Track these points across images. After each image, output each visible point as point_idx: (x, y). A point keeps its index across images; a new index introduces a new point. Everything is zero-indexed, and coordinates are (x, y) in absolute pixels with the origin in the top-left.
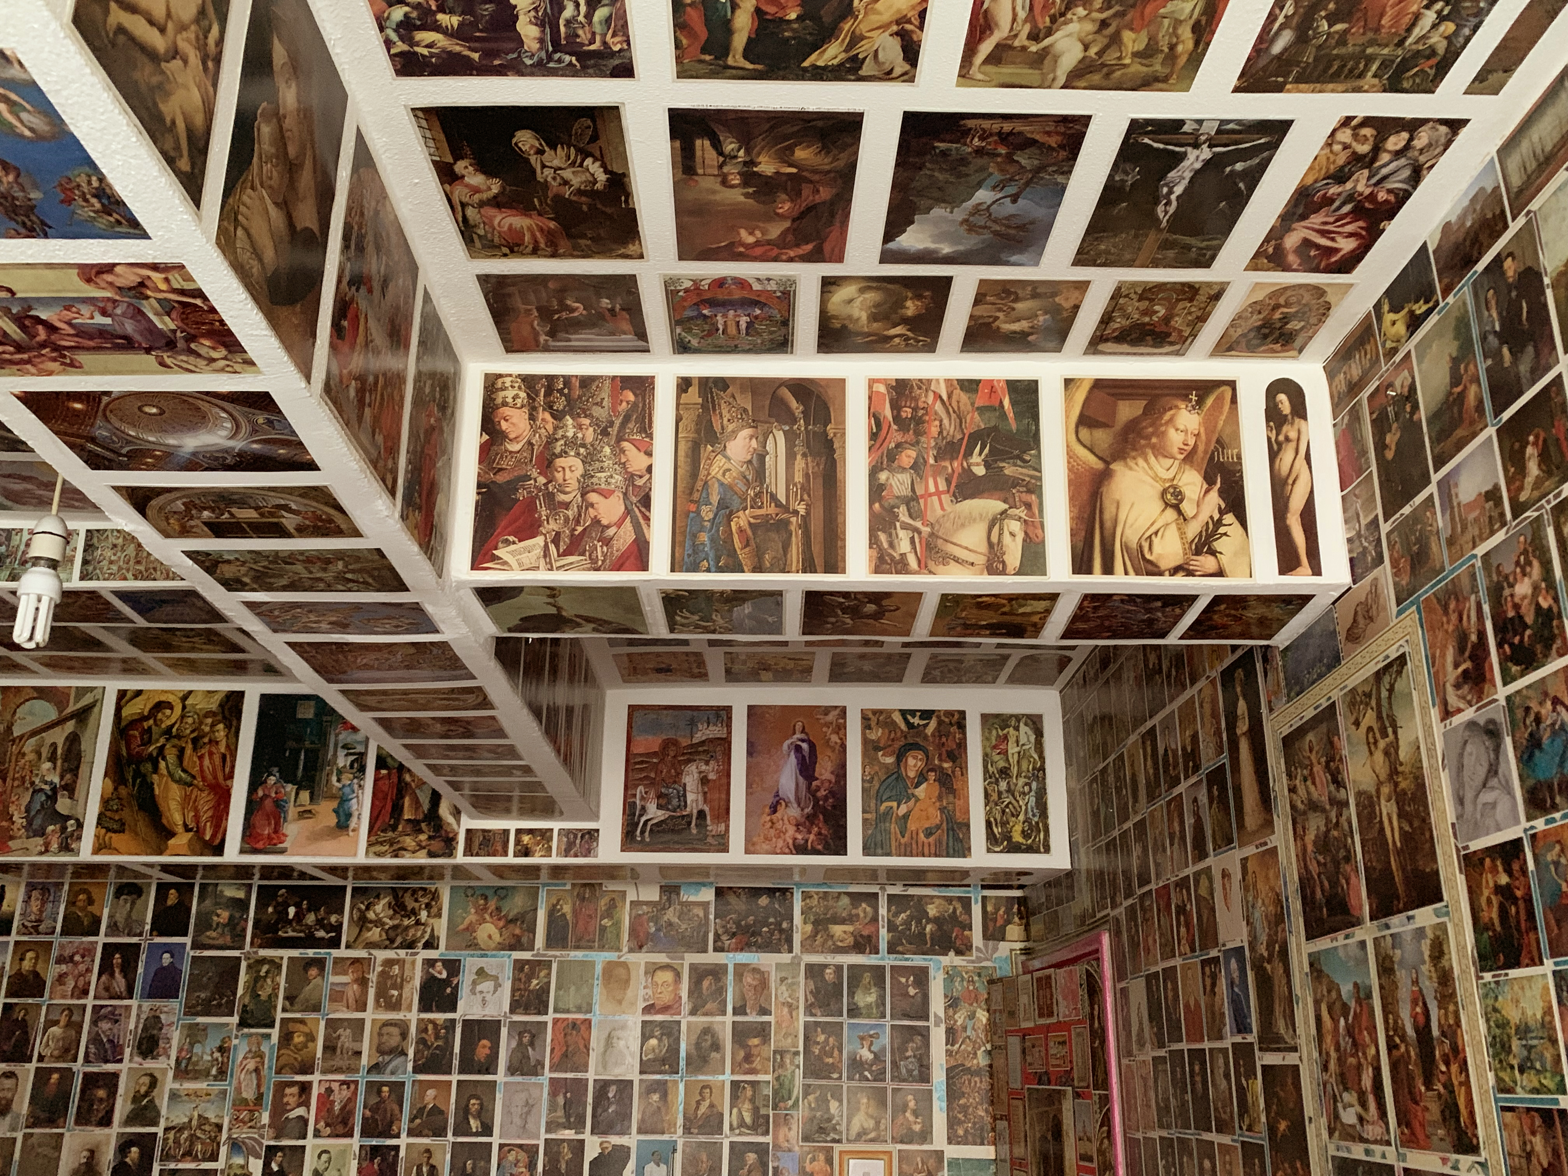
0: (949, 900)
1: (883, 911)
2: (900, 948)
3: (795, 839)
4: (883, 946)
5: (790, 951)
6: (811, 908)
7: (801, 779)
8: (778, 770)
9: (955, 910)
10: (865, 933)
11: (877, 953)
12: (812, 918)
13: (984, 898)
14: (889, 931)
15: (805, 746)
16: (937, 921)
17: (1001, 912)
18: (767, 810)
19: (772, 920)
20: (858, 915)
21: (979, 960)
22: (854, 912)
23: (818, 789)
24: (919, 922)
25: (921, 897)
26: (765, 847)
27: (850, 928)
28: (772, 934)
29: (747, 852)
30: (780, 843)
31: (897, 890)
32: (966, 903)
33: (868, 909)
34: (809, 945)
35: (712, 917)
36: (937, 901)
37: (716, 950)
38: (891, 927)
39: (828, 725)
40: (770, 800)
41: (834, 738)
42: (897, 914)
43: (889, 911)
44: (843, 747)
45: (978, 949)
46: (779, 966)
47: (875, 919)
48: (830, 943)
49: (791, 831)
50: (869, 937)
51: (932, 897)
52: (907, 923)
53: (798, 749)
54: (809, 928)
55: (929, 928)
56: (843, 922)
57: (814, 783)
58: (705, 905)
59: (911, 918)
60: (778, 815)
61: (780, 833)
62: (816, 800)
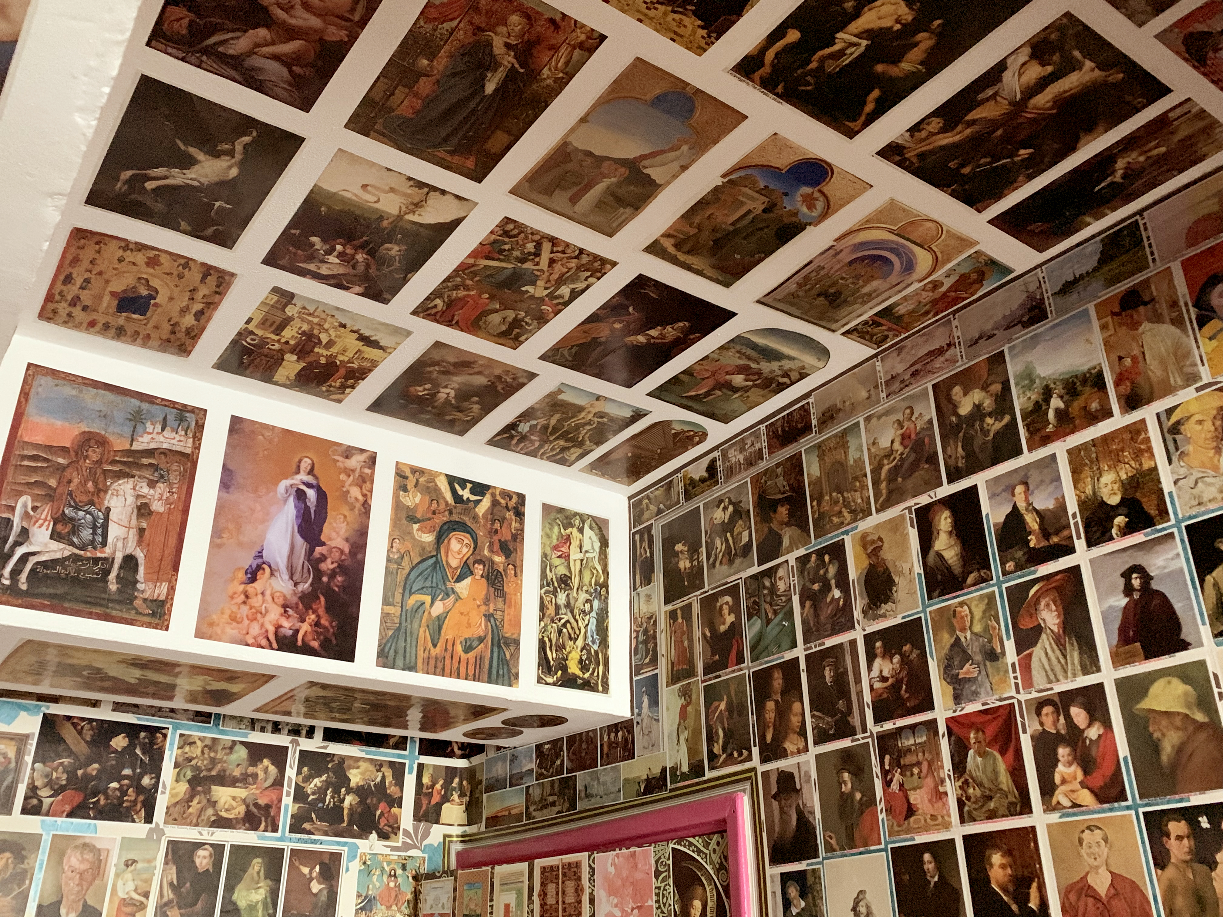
3: (278, 627)
7: (299, 540)
8: (266, 519)
15: (311, 494)
18: (241, 575)
21: (406, 847)
23: (323, 558)
26: (232, 631)
29: (199, 634)
30: (255, 629)
39: (349, 472)
40: (248, 561)
41: (355, 493)
44: (366, 508)
45: (406, 833)
49: (274, 614)
53: (300, 495)
57: (318, 549)
60: (258, 585)
61: (256, 615)
62: (318, 574)
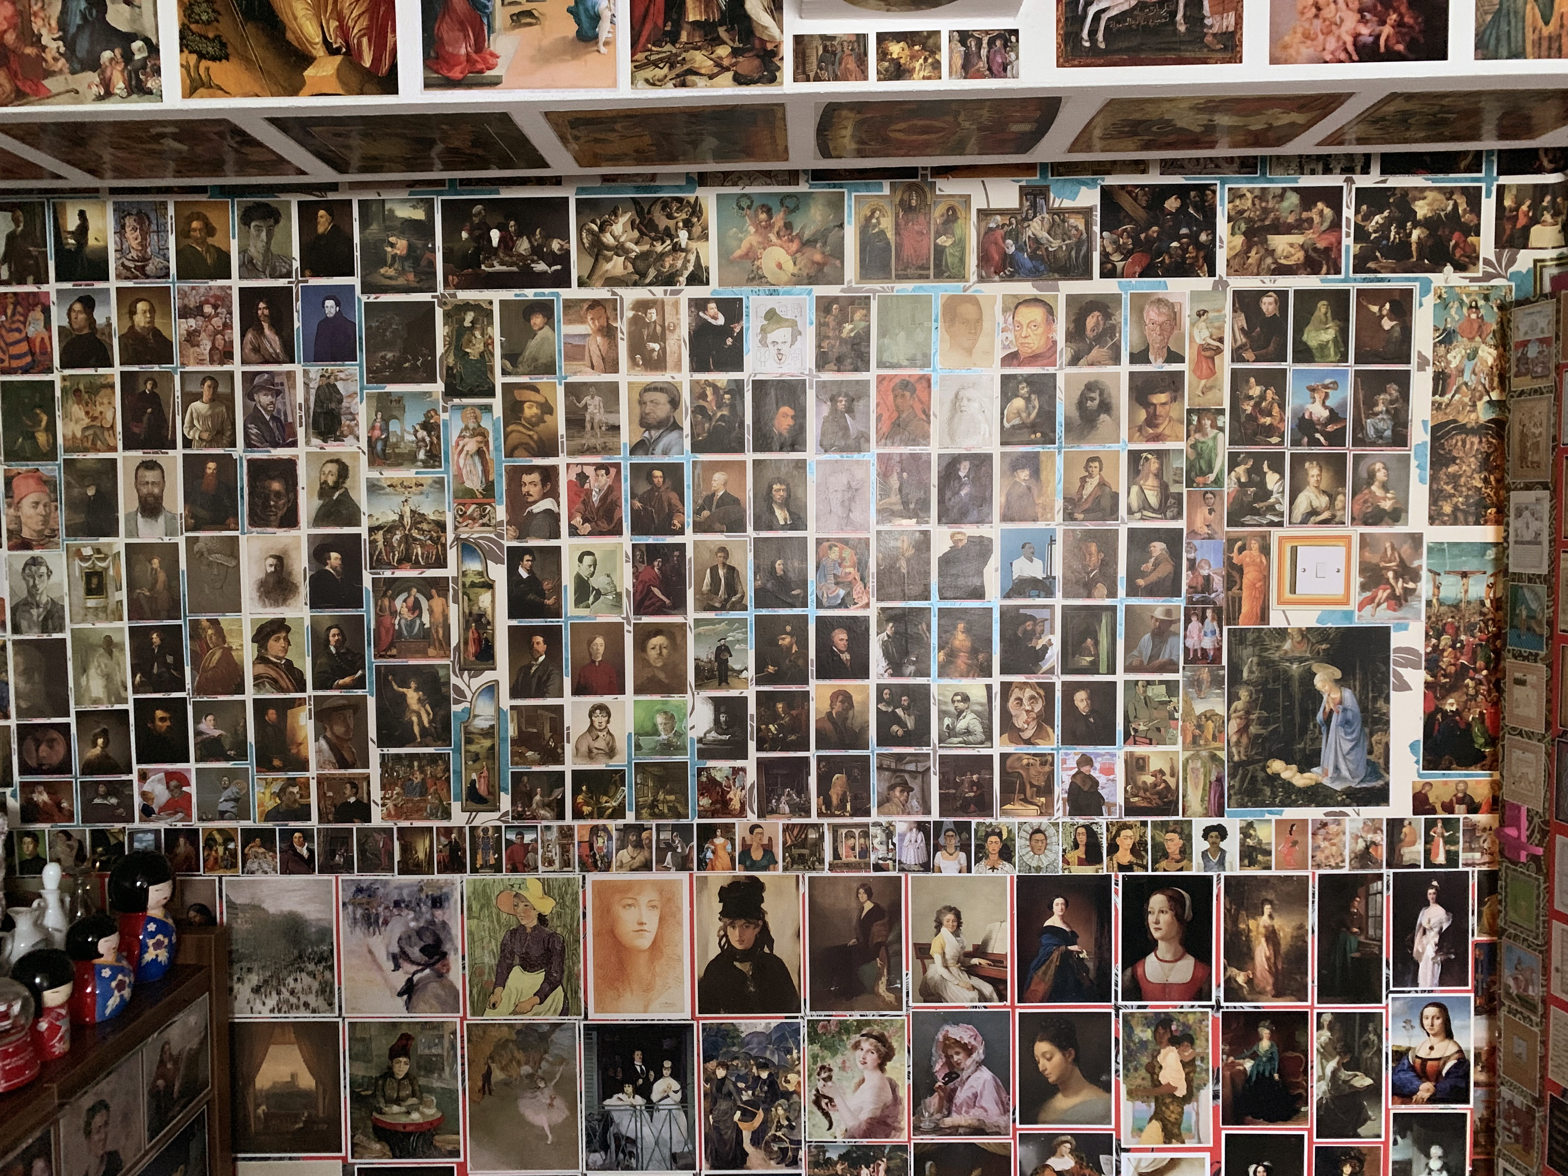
0: (1449, 193)
1: (1348, 212)
2: (1371, 265)
4: (1347, 262)
5: (1212, 273)
6: (1241, 212)
9: (1456, 206)
10: (1321, 245)
11: (1338, 272)
12: (1243, 227)
13: (1501, 189)
14: (1356, 241)
16: (1428, 223)
17: (1524, 208)
19: (1184, 231)
20: (1310, 221)
21: (1488, 277)
22: (1305, 215)
24: (1401, 226)
25: (1405, 191)
27: (1298, 239)
28: (1186, 251)
31: (1371, 180)
32: (1473, 197)
33: (1328, 211)
34: (1238, 266)
35: (1097, 229)
36: (1430, 195)
37: (1103, 275)
38: (1360, 234)
42: (1368, 217)
43: (1357, 212)
45: (1487, 261)
46: (1196, 296)
47: (1336, 225)
48: (1269, 260)
50: (1327, 250)
51: (1423, 189)
52: (1384, 229)
54: (1239, 240)
55: (1416, 234)
56: (1288, 229)
58: (1087, 212)
59: (1389, 221)
